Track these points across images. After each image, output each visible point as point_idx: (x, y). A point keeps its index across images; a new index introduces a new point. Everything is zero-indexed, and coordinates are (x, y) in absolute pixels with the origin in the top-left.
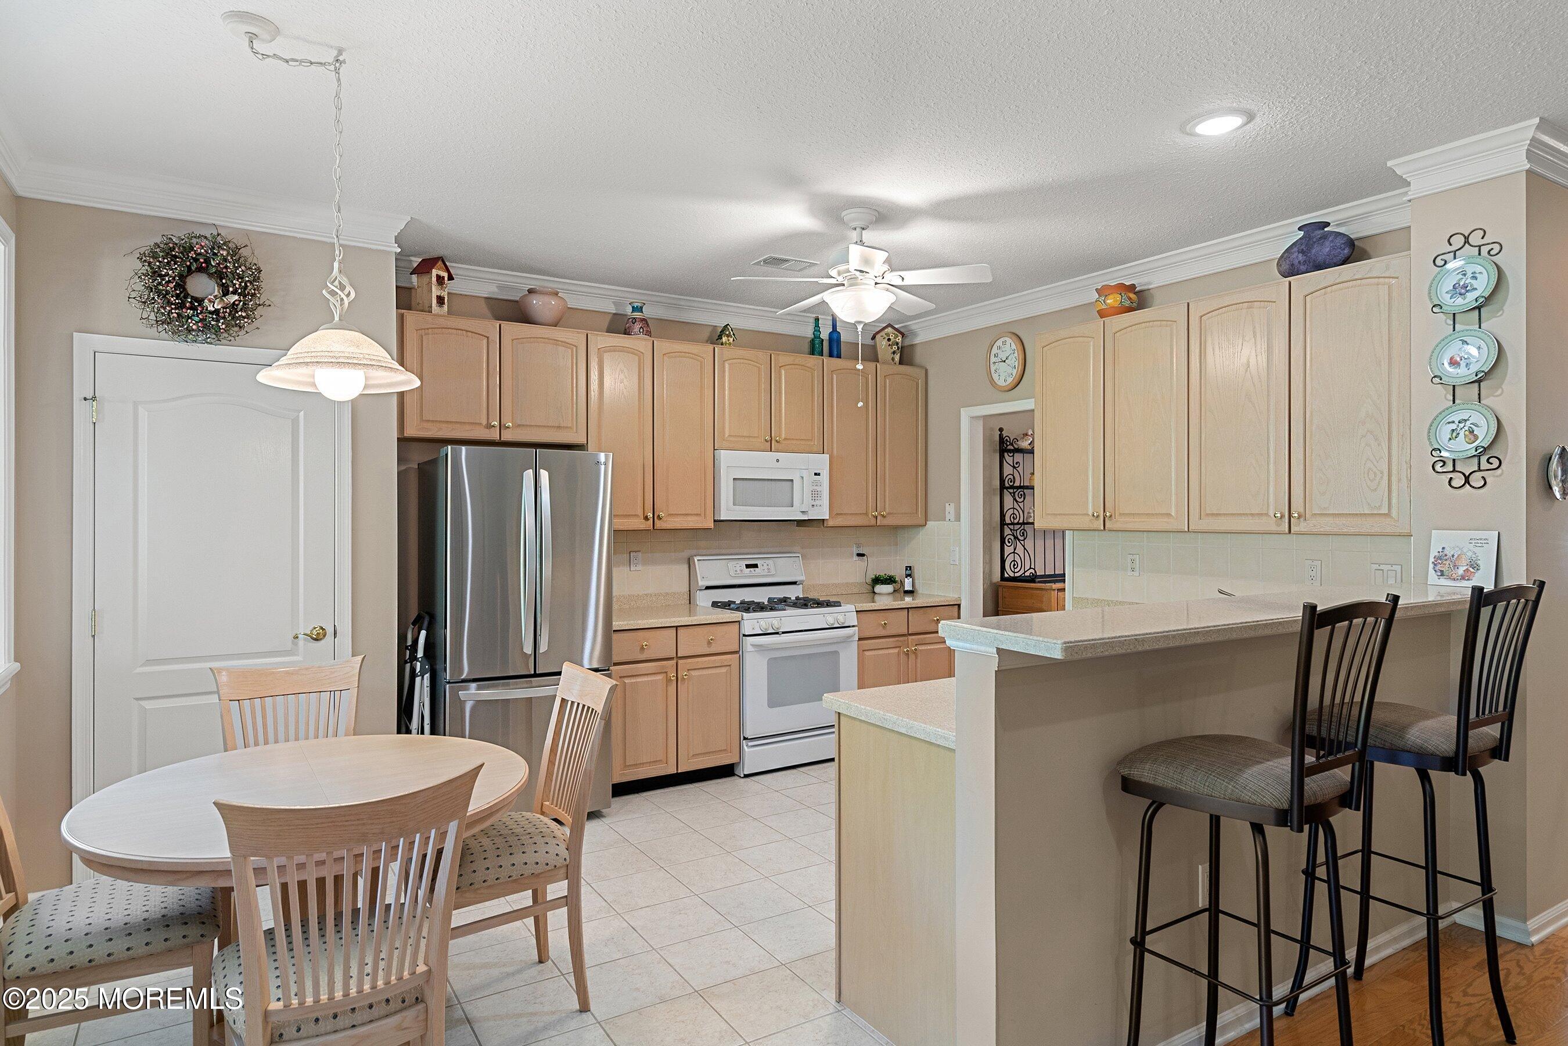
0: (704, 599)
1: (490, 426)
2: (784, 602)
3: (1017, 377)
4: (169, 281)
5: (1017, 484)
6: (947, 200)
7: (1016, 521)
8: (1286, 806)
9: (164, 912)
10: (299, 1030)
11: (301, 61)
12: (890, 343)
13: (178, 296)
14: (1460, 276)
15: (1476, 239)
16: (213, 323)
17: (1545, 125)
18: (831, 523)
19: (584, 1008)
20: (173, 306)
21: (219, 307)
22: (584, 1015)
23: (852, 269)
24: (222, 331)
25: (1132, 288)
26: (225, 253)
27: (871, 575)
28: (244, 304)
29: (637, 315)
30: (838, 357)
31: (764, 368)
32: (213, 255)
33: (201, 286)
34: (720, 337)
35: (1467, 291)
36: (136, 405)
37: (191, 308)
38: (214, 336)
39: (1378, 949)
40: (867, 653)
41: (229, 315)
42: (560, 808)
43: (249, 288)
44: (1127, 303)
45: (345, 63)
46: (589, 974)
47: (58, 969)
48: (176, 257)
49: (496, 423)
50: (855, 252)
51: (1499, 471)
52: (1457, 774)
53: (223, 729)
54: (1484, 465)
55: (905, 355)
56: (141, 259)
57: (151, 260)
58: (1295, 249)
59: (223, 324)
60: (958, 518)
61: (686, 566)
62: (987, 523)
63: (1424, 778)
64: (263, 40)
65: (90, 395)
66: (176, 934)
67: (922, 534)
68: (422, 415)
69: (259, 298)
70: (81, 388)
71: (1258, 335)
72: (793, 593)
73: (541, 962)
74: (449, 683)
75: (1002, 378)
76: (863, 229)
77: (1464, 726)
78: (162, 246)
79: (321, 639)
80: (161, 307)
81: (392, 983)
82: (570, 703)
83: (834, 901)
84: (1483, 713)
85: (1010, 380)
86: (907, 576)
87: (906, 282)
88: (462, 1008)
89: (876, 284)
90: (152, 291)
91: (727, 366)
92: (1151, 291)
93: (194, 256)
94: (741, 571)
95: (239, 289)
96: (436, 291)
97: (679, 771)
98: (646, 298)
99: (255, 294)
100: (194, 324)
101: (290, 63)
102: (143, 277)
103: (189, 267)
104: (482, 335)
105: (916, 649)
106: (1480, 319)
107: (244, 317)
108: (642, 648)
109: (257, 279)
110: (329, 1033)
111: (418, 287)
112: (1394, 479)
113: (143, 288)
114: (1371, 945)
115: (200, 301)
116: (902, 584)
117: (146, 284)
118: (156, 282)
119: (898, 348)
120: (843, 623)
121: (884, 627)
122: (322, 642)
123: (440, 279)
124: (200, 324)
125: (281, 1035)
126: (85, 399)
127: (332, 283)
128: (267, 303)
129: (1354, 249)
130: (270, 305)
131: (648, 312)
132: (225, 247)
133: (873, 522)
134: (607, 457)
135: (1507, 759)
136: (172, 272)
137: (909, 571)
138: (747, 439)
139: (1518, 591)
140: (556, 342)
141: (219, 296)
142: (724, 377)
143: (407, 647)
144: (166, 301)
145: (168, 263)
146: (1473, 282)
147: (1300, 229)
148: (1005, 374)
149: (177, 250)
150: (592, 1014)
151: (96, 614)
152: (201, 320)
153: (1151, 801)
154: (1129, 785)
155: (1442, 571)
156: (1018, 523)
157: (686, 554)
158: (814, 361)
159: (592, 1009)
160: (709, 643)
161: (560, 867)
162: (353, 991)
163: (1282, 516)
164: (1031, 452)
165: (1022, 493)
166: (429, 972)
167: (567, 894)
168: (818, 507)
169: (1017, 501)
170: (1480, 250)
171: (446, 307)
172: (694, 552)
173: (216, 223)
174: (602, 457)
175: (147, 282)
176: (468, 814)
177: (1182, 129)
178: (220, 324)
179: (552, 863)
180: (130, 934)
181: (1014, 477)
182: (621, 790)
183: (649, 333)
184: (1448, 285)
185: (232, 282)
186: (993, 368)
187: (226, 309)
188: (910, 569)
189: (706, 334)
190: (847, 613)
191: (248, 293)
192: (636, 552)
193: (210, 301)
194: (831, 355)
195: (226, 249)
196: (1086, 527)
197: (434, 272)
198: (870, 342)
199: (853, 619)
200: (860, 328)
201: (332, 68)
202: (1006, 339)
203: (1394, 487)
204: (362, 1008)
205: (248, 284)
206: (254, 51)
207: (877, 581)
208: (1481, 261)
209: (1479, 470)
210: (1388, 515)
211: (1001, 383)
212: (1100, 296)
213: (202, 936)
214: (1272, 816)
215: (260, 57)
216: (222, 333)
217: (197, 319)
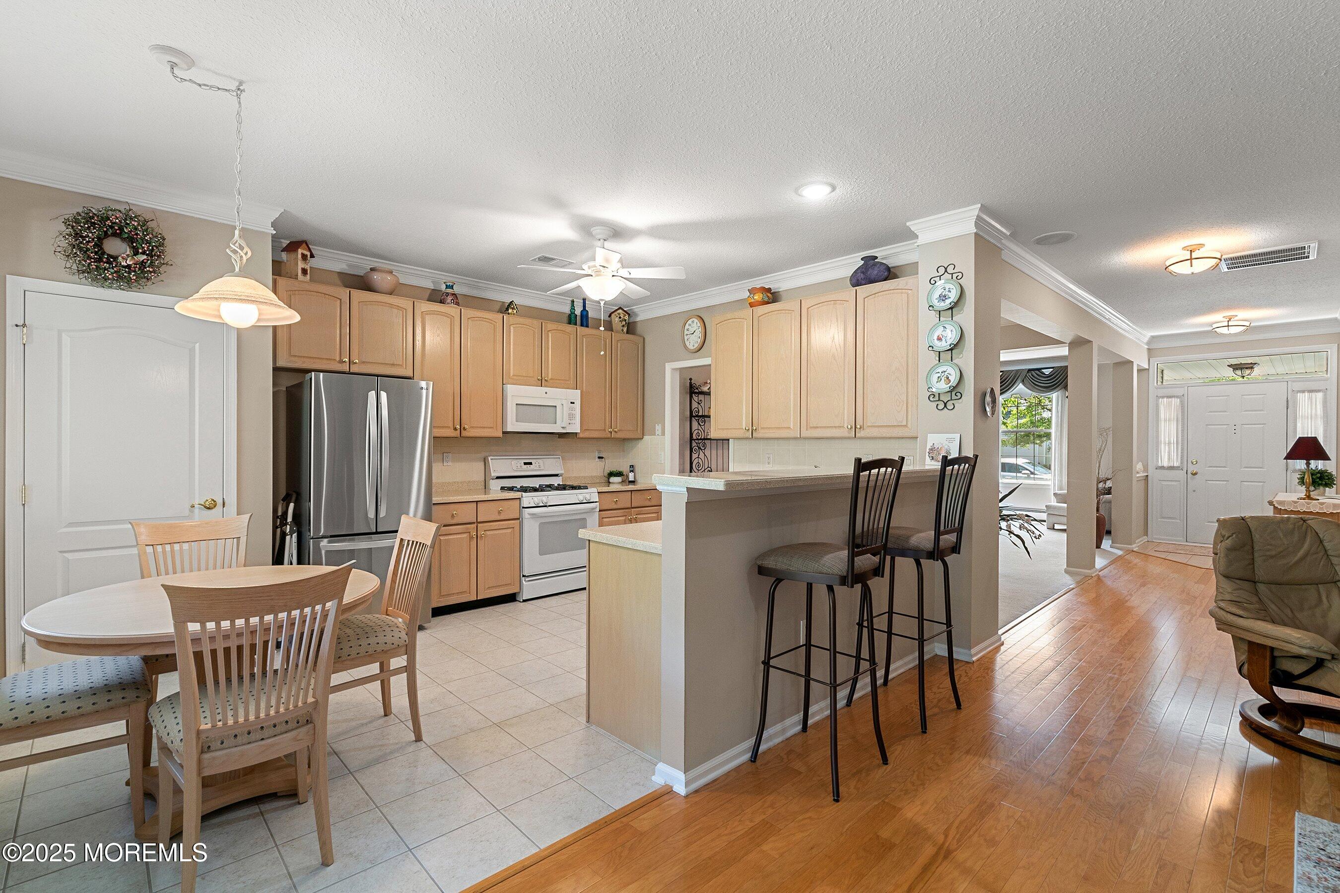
0: (495, 485)
1: (341, 362)
2: (550, 487)
3: (701, 343)
4: (89, 242)
5: (700, 414)
6: (658, 225)
7: (699, 438)
8: (845, 574)
9: (105, 682)
10: (222, 743)
11: (211, 87)
12: (621, 319)
13: (96, 253)
14: (943, 290)
15: (950, 270)
16: (125, 274)
17: (984, 208)
18: (581, 435)
19: (419, 738)
20: (92, 260)
21: (131, 263)
22: (418, 743)
23: (597, 265)
24: (133, 281)
25: (769, 290)
26: (136, 224)
27: (607, 471)
28: (151, 262)
29: (449, 291)
30: (586, 327)
31: (537, 331)
32: (126, 224)
33: (114, 246)
34: (507, 309)
35: (946, 299)
36: (60, 333)
37: (107, 263)
38: (126, 285)
39: (896, 669)
40: (605, 520)
41: (139, 270)
42: (400, 611)
43: (155, 251)
44: (766, 299)
45: (244, 91)
46: (422, 720)
47: (21, 724)
48: (94, 223)
49: (347, 360)
50: (600, 254)
51: (961, 400)
52: (934, 560)
53: (141, 565)
54: (954, 397)
55: (631, 328)
56: (66, 223)
57: (74, 225)
58: (859, 271)
59: (133, 276)
60: (663, 434)
61: (482, 464)
62: (681, 439)
63: (918, 564)
64: (182, 69)
65: (21, 323)
66: (117, 696)
67: (641, 445)
68: (290, 352)
69: (164, 259)
70: (13, 316)
71: (839, 321)
72: (556, 481)
73: (386, 715)
74: (312, 538)
75: (692, 344)
76: (605, 240)
77: (938, 533)
78: (83, 215)
79: (212, 508)
80: (83, 260)
81: (290, 709)
82: (406, 541)
83: (585, 668)
84: (948, 527)
85: (696, 345)
86: (631, 471)
87: (632, 276)
88: (330, 746)
89: (613, 276)
90: (74, 248)
91: (512, 328)
92: (780, 293)
93: (110, 224)
94: (521, 466)
95: (147, 251)
96: (301, 265)
97: (478, 599)
98: (456, 280)
99: (160, 255)
100: (110, 274)
101: (202, 87)
102: (67, 237)
103: (106, 233)
104: (337, 298)
105: (636, 517)
106: (952, 315)
107: (151, 272)
108: (453, 516)
109: (162, 245)
110: (245, 744)
111: (287, 261)
112: (909, 406)
113: (68, 244)
114: (892, 667)
115: (115, 258)
116: (628, 476)
117: (70, 242)
118: (78, 241)
119: (626, 323)
120: (589, 500)
121: (616, 503)
122: (214, 510)
123: (304, 257)
124: (115, 275)
125: (209, 747)
126: (17, 326)
127: (234, 244)
128: (170, 263)
129: (890, 272)
130: (172, 265)
131: (457, 289)
132: (136, 220)
133: (609, 435)
134: (428, 385)
135: (959, 553)
136: (92, 234)
137: (632, 468)
138: (525, 378)
139: (966, 460)
140: (391, 306)
141: (131, 255)
142: (510, 336)
143: (278, 517)
144: (87, 256)
145: (89, 228)
146: (949, 293)
147: (862, 259)
148: (693, 342)
149: (96, 218)
150: (424, 742)
151: (26, 488)
152: (115, 272)
153: (775, 578)
154: (762, 571)
155: (932, 457)
156: (701, 439)
157: (483, 455)
158: (570, 328)
159: (424, 739)
160: (499, 513)
161: (402, 646)
162: (262, 715)
163: (851, 428)
164: (709, 394)
165: (703, 419)
166: (316, 702)
167: (406, 665)
168: (573, 425)
169: (700, 425)
170: (952, 276)
171: (308, 276)
172: (487, 454)
173: (129, 201)
174: (423, 384)
175: (70, 240)
176: (343, 603)
177: (796, 191)
178: (131, 276)
179: (396, 643)
180: (80, 698)
181: (698, 410)
182: (438, 612)
183: (458, 304)
184: (936, 295)
185: (141, 245)
186: (686, 338)
187: (137, 264)
188: (633, 467)
189: (497, 307)
190: (591, 494)
191: (155, 254)
192: (447, 453)
193: (123, 258)
194: (582, 325)
195: (136, 221)
196: (741, 436)
197: (300, 251)
198: (608, 319)
199: (596, 498)
200: (602, 303)
201: (235, 94)
202: (694, 319)
203: (909, 410)
204: (268, 727)
205: (155, 248)
206: (174, 75)
207: (611, 474)
208: (952, 282)
209: (951, 400)
210: (906, 426)
211: (691, 347)
212: (750, 294)
213: (137, 697)
214: (838, 580)
215: (179, 80)
216: (134, 282)
217: (112, 271)
